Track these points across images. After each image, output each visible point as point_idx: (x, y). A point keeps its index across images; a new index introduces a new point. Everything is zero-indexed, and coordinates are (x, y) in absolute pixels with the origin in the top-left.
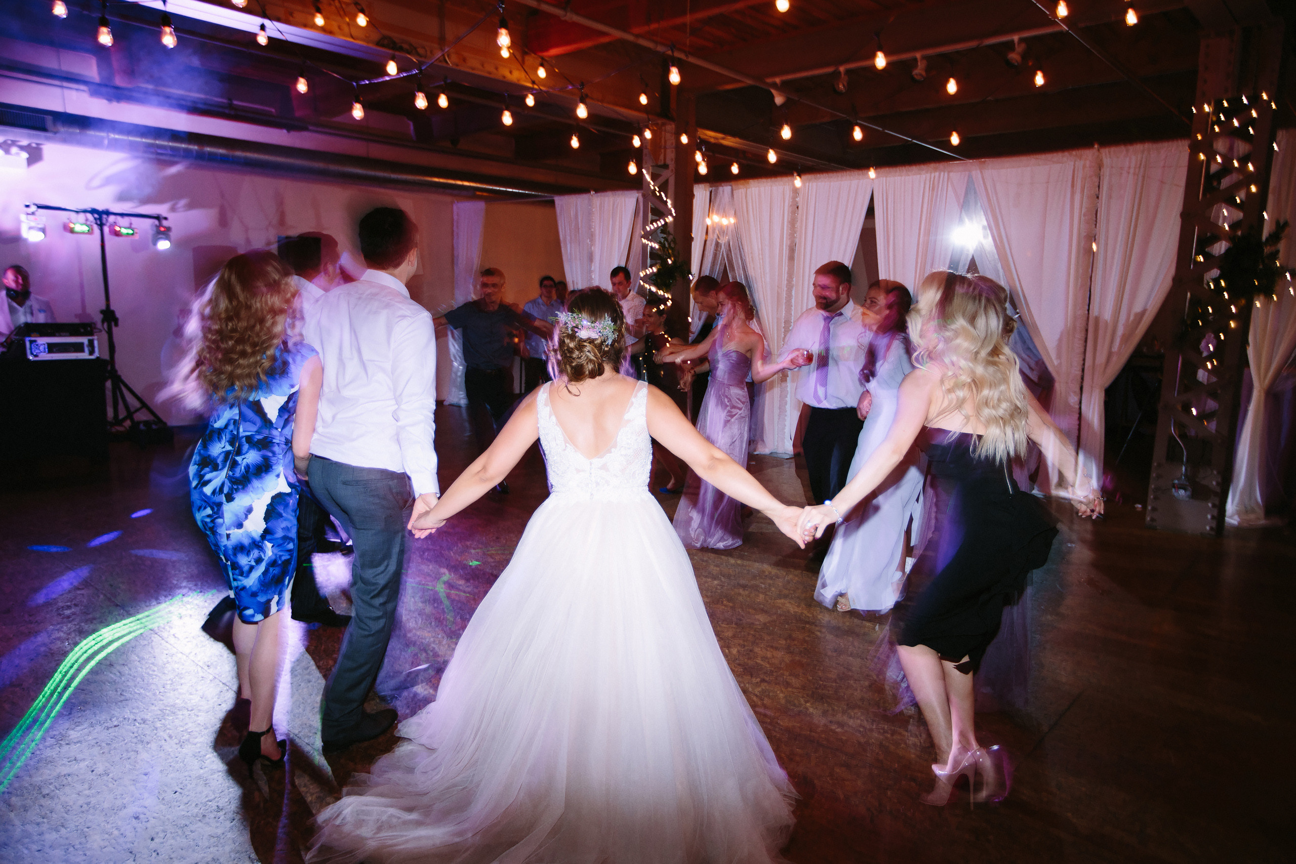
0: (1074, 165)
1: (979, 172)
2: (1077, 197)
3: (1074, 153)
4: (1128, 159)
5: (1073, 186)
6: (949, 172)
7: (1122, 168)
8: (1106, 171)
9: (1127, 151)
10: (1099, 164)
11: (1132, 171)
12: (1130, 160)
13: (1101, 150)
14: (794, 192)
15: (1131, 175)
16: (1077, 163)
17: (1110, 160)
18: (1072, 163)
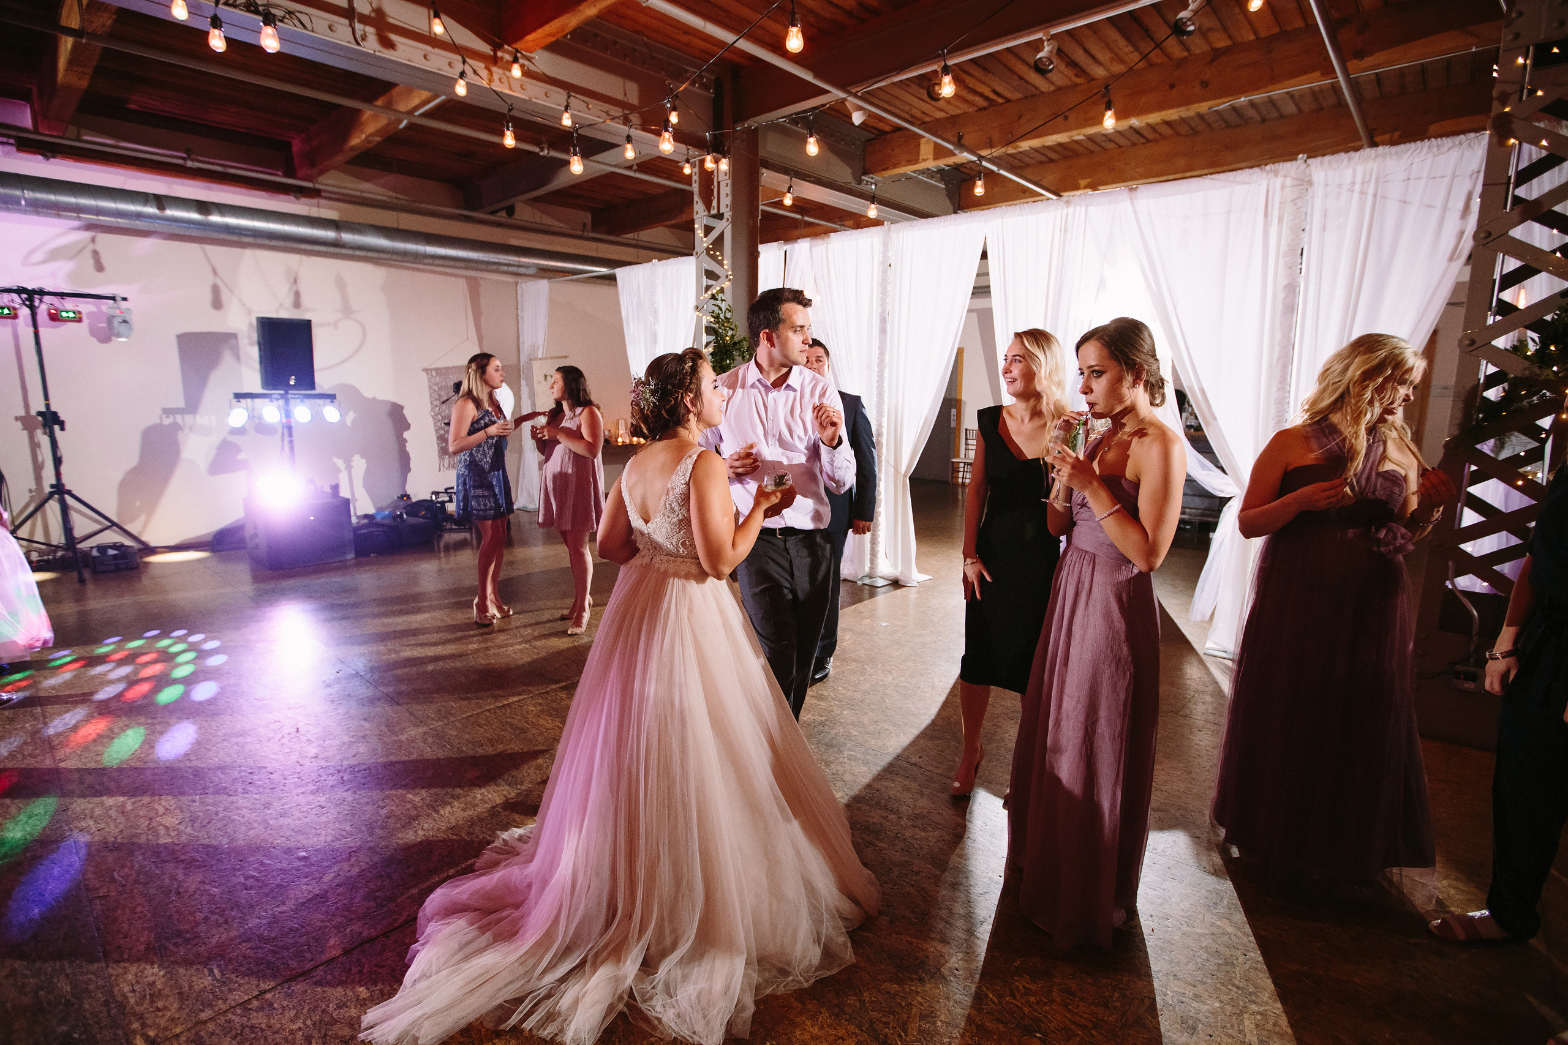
0: (1268, 186)
1: (1129, 203)
2: (1274, 229)
3: (1268, 167)
4: (1350, 171)
5: (1266, 214)
6: (1087, 206)
7: (1340, 186)
8: (1318, 190)
9: (1349, 159)
10: (1306, 183)
11: (1357, 188)
12: (1354, 172)
13: (1309, 161)
14: (885, 245)
15: (1356, 195)
16: (1271, 181)
17: (1322, 174)
18: (1264, 183)
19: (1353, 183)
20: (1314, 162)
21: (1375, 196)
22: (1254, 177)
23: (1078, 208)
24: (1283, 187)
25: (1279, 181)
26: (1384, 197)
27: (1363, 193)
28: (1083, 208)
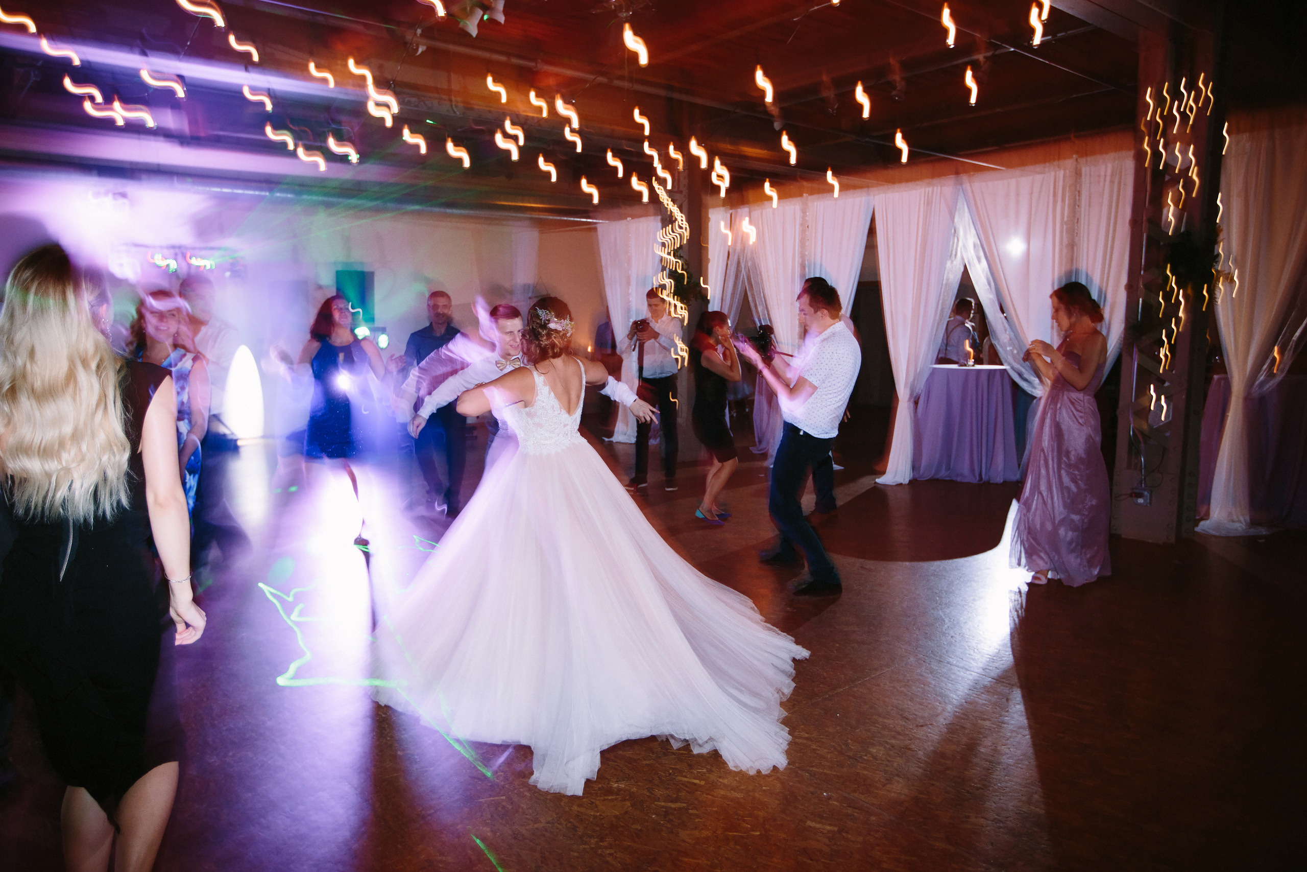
0: (1055, 175)
1: (968, 185)
3: (1056, 164)
4: (1104, 167)
5: (1055, 195)
6: (941, 186)
8: (1085, 180)
9: (1104, 160)
10: (1078, 174)
11: (1108, 178)
12: (1106, 168)
13: (1079, 160)
14: (804, 212)
15: (1108, 183)
16: (1058, 173)
17: (1088, 169)
18: (1053, 173)
19: (1105, 176)
20: (1082, 161)
21: (1119, 183)
22: (1047, 169)
23: (935, 188)
24: (1064, 176)
25: (1061, 173)
26: (1125, 184)
27: (1112, 182)
28: (939, 188)
